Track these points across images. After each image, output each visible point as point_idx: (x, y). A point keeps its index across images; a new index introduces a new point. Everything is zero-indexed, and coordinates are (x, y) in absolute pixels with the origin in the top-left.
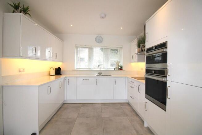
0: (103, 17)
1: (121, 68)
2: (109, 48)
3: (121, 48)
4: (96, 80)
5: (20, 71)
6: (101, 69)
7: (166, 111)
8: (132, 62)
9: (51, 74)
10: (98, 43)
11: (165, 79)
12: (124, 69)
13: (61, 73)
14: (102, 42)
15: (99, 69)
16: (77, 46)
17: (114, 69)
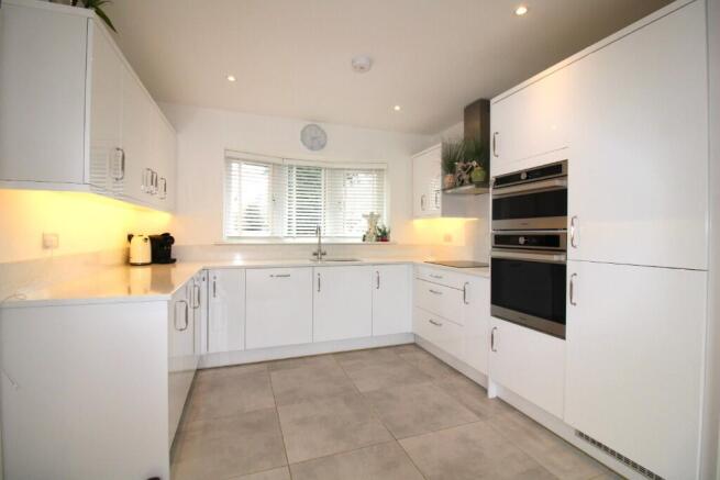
0: (362, 68)
1: (383, 237)
2: (343, 169)
3: (383, 170)
4: (316, 277)
5: (45, 246)
6: (323, 241)
7: (564, 338)
8: (417, 217)
9: (132, 261)
10: (312, 148)
11: (562, 258)
12: (392, 237)
13: (173, 257)
14: (323, 146)
15: (316, 241)
16: (228, 154)
17: (360, 241)
